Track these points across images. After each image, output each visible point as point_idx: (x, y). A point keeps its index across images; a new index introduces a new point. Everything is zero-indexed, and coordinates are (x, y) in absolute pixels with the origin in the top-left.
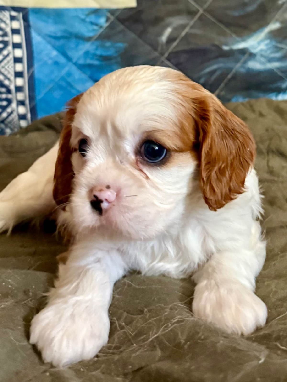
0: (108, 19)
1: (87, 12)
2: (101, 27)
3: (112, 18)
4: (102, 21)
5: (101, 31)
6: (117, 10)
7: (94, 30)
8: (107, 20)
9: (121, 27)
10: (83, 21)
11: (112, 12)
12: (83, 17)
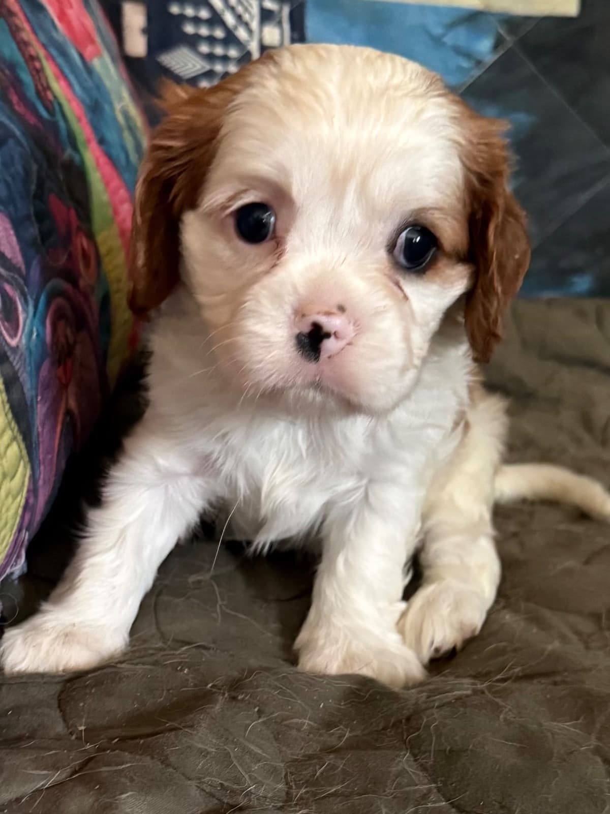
0: (498, 43)
1: (447, 20)
2: (479, 63)
3: (510, 40)
4: (484, 46)
5: (477, 73)
6: (527, 19)
7: (460, 69)
8: (497, 46)
9: (531, 68)
10: (437, 41)
11: (512, 23)
12: (437, 31)
